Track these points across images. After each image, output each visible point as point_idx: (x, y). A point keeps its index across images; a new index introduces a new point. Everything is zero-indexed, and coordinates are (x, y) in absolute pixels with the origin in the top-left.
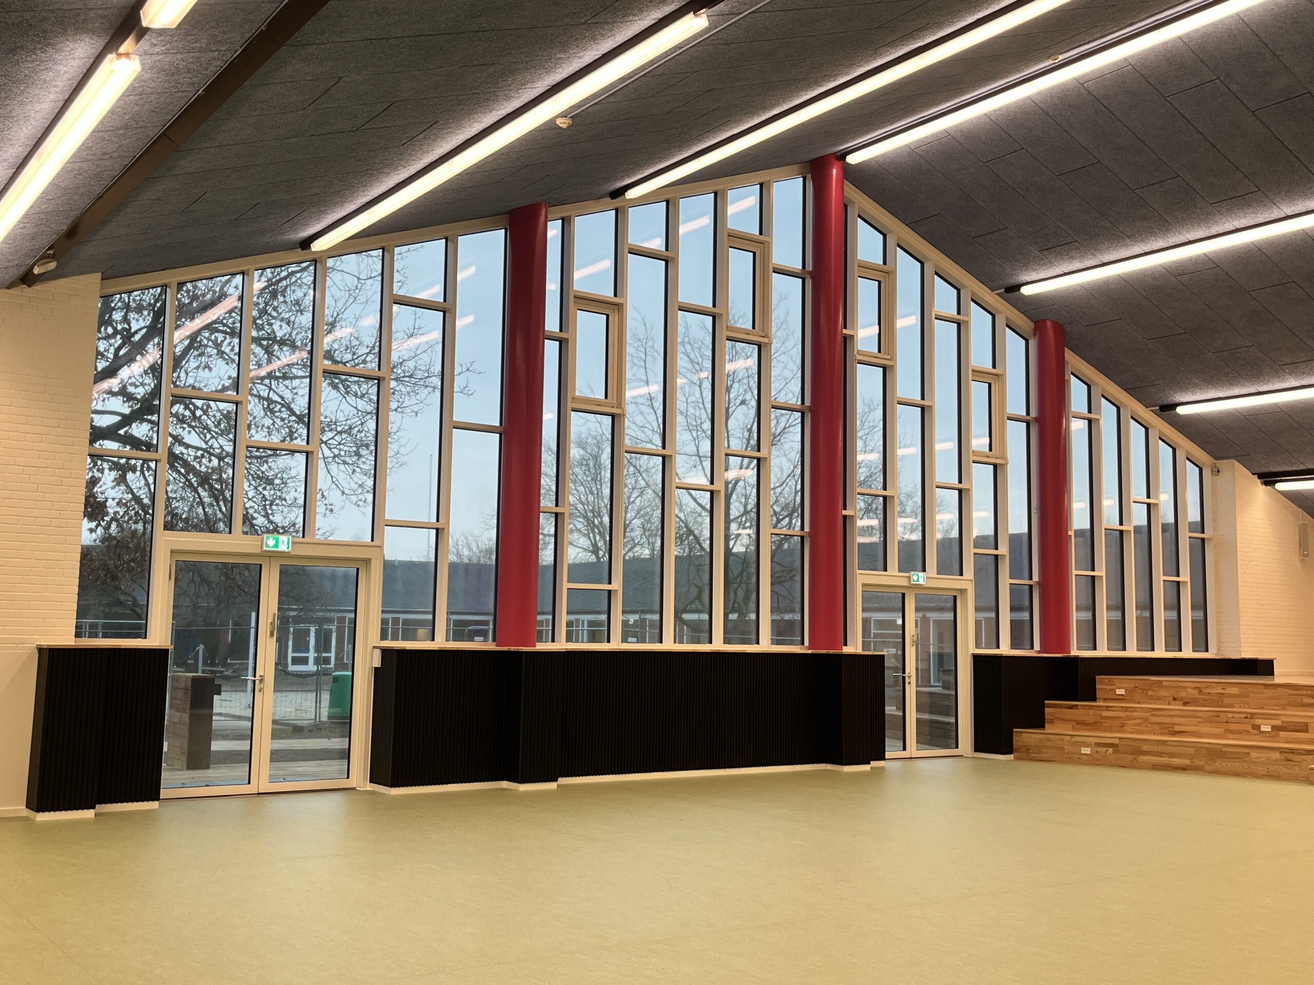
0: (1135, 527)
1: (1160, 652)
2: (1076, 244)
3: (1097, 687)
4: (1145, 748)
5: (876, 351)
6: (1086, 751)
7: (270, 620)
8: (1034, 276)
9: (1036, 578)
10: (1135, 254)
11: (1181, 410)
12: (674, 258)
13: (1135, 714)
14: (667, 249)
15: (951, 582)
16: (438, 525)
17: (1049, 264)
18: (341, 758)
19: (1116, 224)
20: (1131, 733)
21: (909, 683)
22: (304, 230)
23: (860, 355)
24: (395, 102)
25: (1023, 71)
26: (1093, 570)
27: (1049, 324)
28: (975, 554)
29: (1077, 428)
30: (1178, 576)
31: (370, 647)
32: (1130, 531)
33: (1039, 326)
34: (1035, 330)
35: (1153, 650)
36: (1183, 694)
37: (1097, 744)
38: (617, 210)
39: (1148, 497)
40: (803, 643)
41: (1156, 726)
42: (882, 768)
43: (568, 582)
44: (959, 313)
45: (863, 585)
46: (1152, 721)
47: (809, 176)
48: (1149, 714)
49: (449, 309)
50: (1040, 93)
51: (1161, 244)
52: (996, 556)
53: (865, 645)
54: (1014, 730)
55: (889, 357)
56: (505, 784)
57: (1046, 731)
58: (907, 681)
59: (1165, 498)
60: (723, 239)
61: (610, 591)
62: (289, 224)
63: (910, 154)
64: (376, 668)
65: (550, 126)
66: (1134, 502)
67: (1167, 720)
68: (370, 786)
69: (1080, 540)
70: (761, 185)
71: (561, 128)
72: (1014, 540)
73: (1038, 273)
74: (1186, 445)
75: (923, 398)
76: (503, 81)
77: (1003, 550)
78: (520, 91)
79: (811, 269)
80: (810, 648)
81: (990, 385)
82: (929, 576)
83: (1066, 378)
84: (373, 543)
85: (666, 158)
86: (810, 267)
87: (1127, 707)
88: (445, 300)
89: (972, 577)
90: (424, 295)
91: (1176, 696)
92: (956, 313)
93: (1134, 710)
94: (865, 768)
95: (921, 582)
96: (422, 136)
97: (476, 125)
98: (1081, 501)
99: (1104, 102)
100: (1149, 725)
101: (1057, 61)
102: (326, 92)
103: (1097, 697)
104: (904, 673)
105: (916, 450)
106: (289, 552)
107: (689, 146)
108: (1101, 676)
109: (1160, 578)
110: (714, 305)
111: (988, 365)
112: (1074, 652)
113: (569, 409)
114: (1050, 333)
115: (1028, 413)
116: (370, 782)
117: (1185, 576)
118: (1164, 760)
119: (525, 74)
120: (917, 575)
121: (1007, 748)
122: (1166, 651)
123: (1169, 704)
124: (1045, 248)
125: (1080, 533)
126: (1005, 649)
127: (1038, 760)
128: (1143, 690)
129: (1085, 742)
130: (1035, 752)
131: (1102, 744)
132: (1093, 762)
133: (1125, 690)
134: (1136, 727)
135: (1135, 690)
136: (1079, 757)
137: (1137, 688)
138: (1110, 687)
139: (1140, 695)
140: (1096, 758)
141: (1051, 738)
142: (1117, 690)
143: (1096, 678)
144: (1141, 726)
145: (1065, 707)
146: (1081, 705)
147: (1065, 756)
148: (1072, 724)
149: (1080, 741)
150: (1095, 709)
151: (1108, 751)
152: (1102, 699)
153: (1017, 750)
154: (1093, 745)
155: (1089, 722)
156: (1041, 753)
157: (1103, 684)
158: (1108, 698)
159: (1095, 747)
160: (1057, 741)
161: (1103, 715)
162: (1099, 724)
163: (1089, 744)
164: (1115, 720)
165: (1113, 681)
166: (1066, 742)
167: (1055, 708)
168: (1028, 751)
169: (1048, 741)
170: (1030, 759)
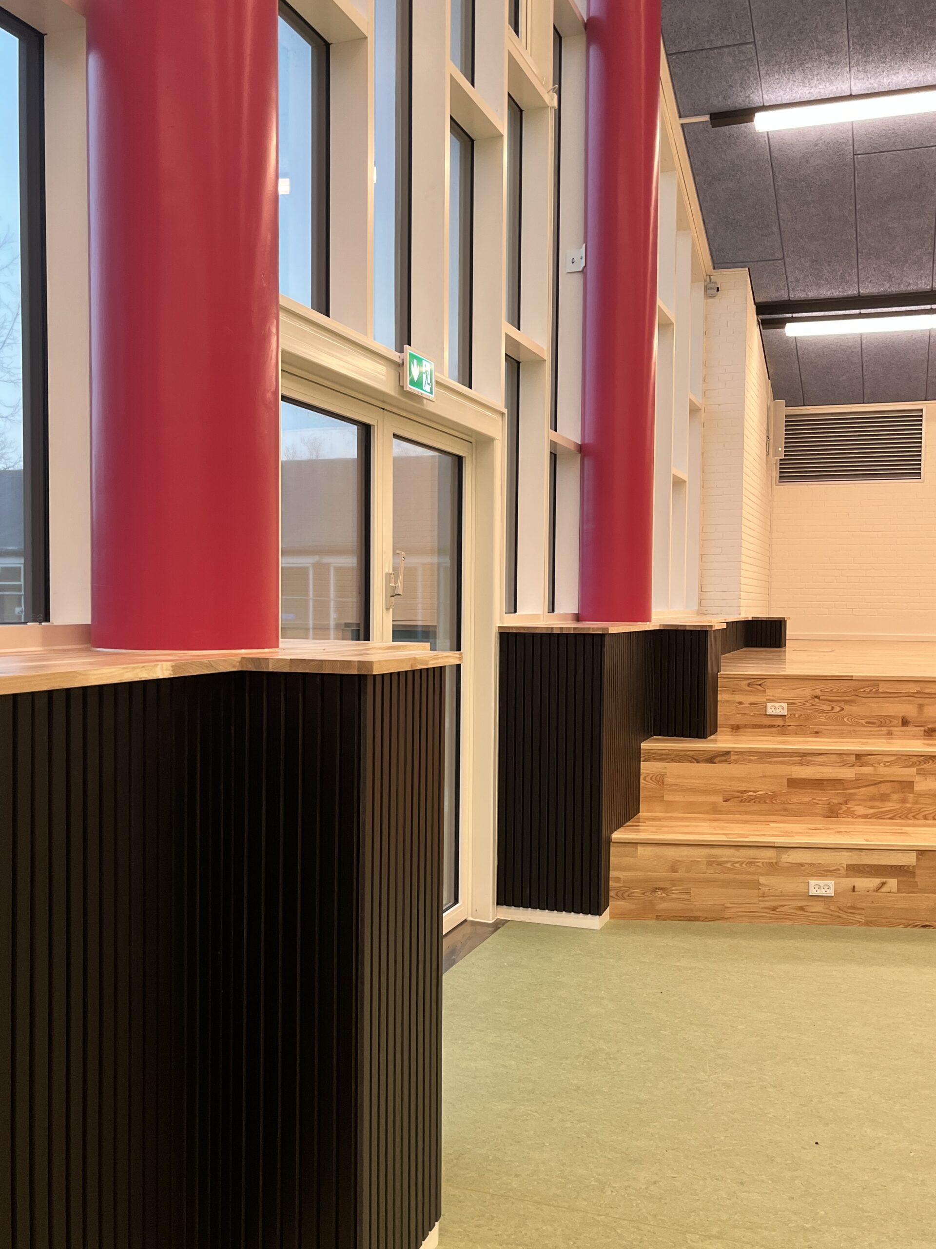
6: (823, 887)
37: (855, 870)
89: (502, 405)
95: (427, 390)
127: (680, 917)
128: (833, 704)
129: (819, 864)
130: (674, 896)
131: (867, 867)
132: (840, 917)
133: (789, 704)
134: (877, 804)
135: (813, 705)
136: (801, 907)
137: (817, 700)
138: (753, 699)
139: (825, 715)
140: (849, 905)
141: (721, 857)
142: (769, 705)
143: (719, 676)
144: (889, 801)
145: (694, 759)
146: (736, 752)
147: (762, 904)
148: (713, 802)
149: (807, 862)
150: (774, 762)
151: (886, 885)
152: (730, 726)
153: (620, 894)
154: (843, 871)
155: (757, 793)
156: (689, 898)
157: (734, 692)
158: (745, 724)
159: (847, 876)
160: (737, 865)
161: (794, 776)
162: (783, 798)
163: (831, 869)
164: (826, 787)
165: (760, 683)
166: (763, 865)
167: (667, 761)
168: (651, 894)
169: (711, 865)
170: (658, 918)
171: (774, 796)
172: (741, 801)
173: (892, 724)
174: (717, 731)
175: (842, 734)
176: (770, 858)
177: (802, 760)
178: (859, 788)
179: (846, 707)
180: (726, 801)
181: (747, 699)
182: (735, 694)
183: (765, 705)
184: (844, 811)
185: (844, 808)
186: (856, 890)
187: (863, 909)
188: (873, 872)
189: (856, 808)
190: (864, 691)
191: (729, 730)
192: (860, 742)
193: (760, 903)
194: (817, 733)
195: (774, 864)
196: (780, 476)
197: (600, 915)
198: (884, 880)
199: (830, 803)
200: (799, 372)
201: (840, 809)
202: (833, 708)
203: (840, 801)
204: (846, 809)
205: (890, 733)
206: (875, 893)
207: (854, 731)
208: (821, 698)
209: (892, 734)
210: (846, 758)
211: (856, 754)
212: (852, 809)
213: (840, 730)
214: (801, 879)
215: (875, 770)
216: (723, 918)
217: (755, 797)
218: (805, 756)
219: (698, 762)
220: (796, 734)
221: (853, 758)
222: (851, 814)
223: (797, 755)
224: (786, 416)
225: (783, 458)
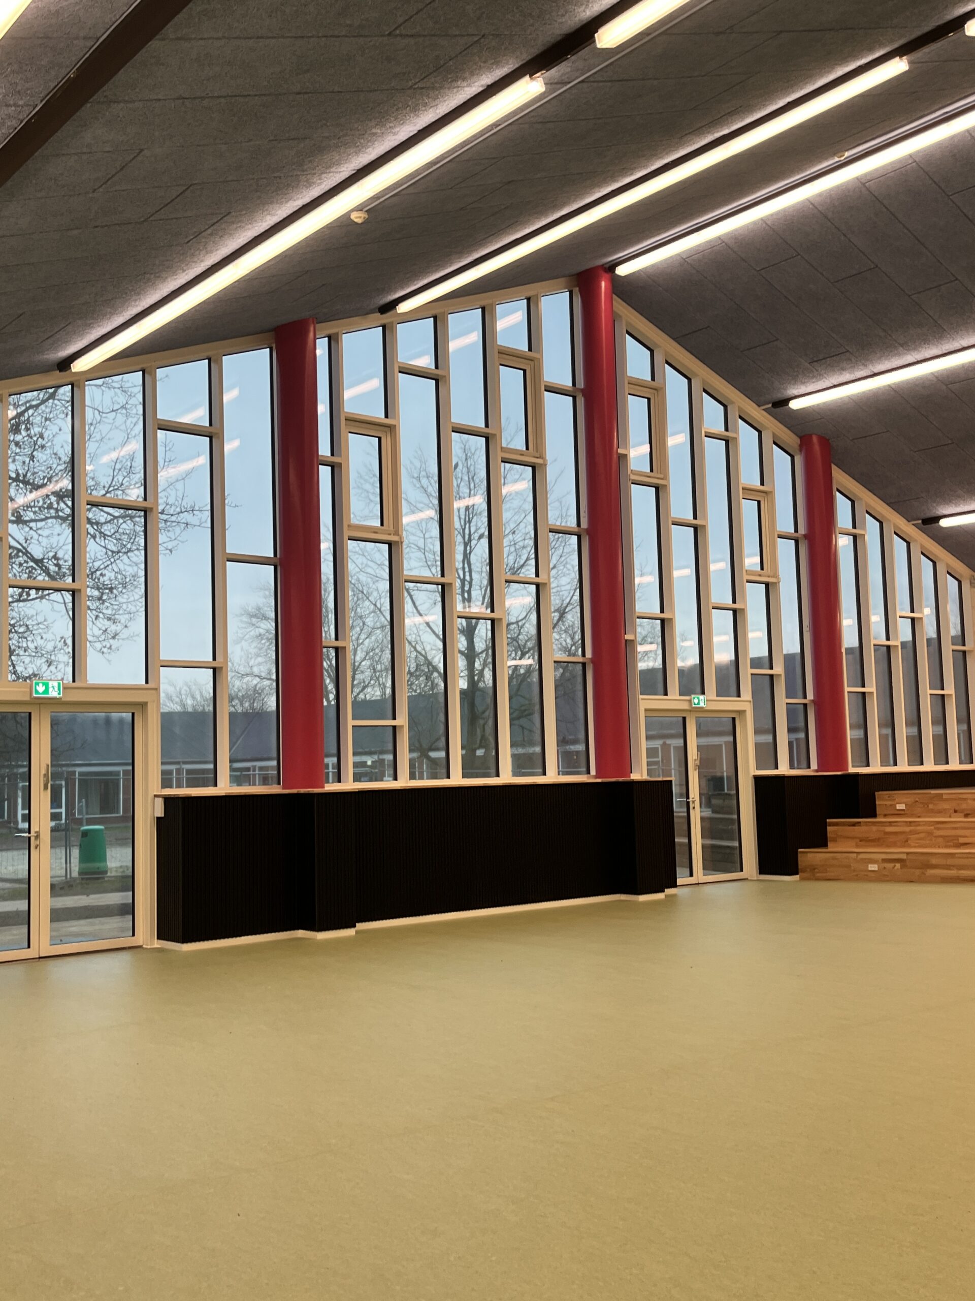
0: (902, 643)
1: (929, 766)
2: (848, 354)
3: (877, 803)
4: (934, 861)
5: (649, 471)
6: (873, 867)
7: (43, 772)
8: (803, 389)
9: (810, 696)
10: (907, 362)
11: (944, 523)
12: (445, 376)
13: (919, 828)
14: (437, 367)
15: (730, 704)
16: (215, 664)
17: (819, 376)
18: (126, 913)
19: (890, 332)
20: (915, 847)
21: (694, 808)
22: (65, 349)
23: (633, 474)
24: (191, 185)
25: (806, 170)
26: (863, 686)
27: (815, 439)
28: (752, 674)
29: (843, 543)
30: (943, 689)
31: (151, 795)
32: (897, 646)
33: (805, 442)
34: (801, 446)
35: (922, 764)
36: (964, 806)
37: (884, 861)
38: (384, 327)
39: (912, 611)
40: (588, 772)
41: (941, 840)
42: (674, 896)
43: (353, 719)
44: (727, 429)
45: (646, 710)
46: (935, 835)
47: (576, 290)
48: (933, 828)
49: (217, 434)
50: (820, 195)
51: (935, 351)
52: (772, 676)
53: (649, 772)
54: (800, 850)
55: (662, 476)
56: (300, 933)
57: (829, 850)
58: (691, 806)
59: (927, 612)
60: (492, 355)
61: (394, 727)
62: (50, 341)
63: (681, 265)
64: (158, 818)
65: (343, 223)
66: (900, 617)
67: (953, 833)
68: (157, 944)
69: (850, 657)
70: (528, 300)
71: (356, 223)
72: (789, 658)
73: (806, 387)
74: (946, 559)
75: (695, 517)
76: (310, 161)
77: (778, 669)
78: (323, 176)
79: (582, 387)
80: (596, 777)
81: (759, 502)
82: (708, 698)
83: (834, 494)
84: (147, 686)
85: (444, 267)
86: (581, 384)
87: (910, 822)
88: (211, 424)
89: (749, 697)
90: (187, 419)
91: (957, 809)
92: (723, 430)
93: (917, 824)
94: (660, 896)
95: (702, 705)
96: (209, 231)
97: (268, 217)
98: (849, 618)
99: (885, 202)
100: (934, 839)
101: (842, 158)
102: (121, 169)
103: (877, 813)
104: (688, 797)
105: (690, 572)
106: (60, 698)
107: (470, 253)
108: (880, 793)
109: (927, 692)
110: (487, 425)
111: (757, 483)
112: (852, 770)
113: (346, 538)
114: (817, 448)
115: (796, 530)
116: (158, 938)
117: (950, 689)
118: (953, 873)
119: (333, 153)
120: (698, 698)
121: (792, 869)
122: (935, 764)
123: (950, 817)
124: (815, 359)
125: (849, 651)
126: (784, 769)
127: (824, 878)
130: (821, 871)
131: (889, 860)
132: (880, 878)
133: (906, 805)
136: (866, 874)
138: (891, 803)
140: (883, 874)
141: (837, 856)
142: (897, 805)
145: (848, 825)
147: (853, 874)
148: (856, 842)
149: (867, 858)
153: (803, 868)
154: (880, 861)
156: (827, 872)
158: (888, 813)
159: (883, 863)
160: (843, 859)
161: (886, 831)
162: (883, 840)
166: (852, 859)
167: (837, 827)
168: (813, 870)
169: (834, 860)
170: (816, 879)
172: (866, 841)
174: (874, 815)
176: (854, 857)
180: (861, 841)
182: (883, 802)
186: (885, 868)
187: (888, 875)
188: (893, 861)
191: (883, 815)
195: (856, 859)
198: (895, 864)
206: (892, 869)
208: (919, 802)
214: (866, 864)
217: (872, 839)
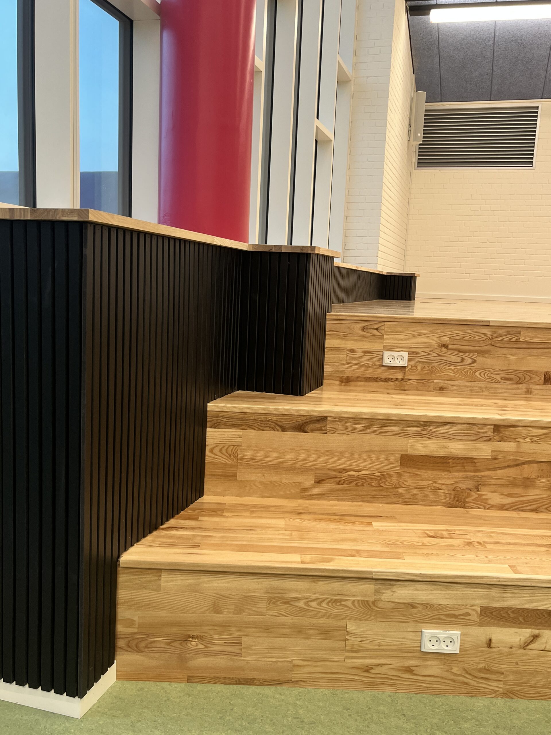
3: (328, 344)
103: (327, 370)
127: (225, 678)
128: (463, 355)
129: (440, 605)
130: (216, 648)
131: (513, 612)
132: (466, 683)
133: (410, 353)
134: (518, 491)
135: (439, 355)
136: (409, 667)
137: (444, 349)
138: (367, 346)
139: (453, 368)
140: (481, 666)
141: (289, 591)
142: (387, 354)
143: (327, 317)
144: (534, 487)
145: (278, 425)
146: (335, 418)
147: (350, 662)
148: (301, 483)
149: (420, 602)
150: (385, 432)
151: (539, 640)
152: (339, 379)
153: (133, 644)
154: (475, 617)
155: (361, 473)
156: (238, 651)
157: (345, 336)
158: (356, 376)
159: (481, 624)
160: (314, 604)
161: (411, 452)
162: (393, 480)
163: (457, 613)
164: (452, 467)
165: (376, 327)
166: (354, 606)
167: (243, 427)
168: (181, 644)
169: (274, 603)
170: (190, 680)
171: (382, 478)
172: (338, 483)
173: (532, 381)
174: (322, 384)
175: (472, 391)
176: (365, 595)
177: (422, 430)
178: (495, 469)
179: (480, 359)
180: (318, 482)
181: (361, 346)
182: (347, 340)
183: (381, 353)
184: (473, 500)
185: (474, 495)
186: (492, 645)
187: (502, 673)
188: (521, 619)
189: (490, 495)
190: (502, 340)
191: (338, 382)
192: (496, 405)
193: (347, 660)
194: (442, 389)
195: (371, 604)
196: (418, 162)
197: (81, 697)
198: (536, 632)
199: (455, 488)
200: (439, 67)
201: (469, 496)
202: (463, 360)
203: (470, 486)
204: (477, 496)
205: (528, 392)
206: (522, 651)
207: (486, 387)
208: (450, 347)
209: (531, 393)
210: (480, 430)
211: (495, 425)
212: (484, 497)
213: (469, 386)
214: (411, 627)
215: (518, 447)
216: (288, 682)
217: (358, 478)
218: (426, 426)
219: (284, 430)
220: (417, 389)
221: (491, 430)
222: (484, 504)
223: (416, 423)
224: (426, 111)
225: (422, 143)
